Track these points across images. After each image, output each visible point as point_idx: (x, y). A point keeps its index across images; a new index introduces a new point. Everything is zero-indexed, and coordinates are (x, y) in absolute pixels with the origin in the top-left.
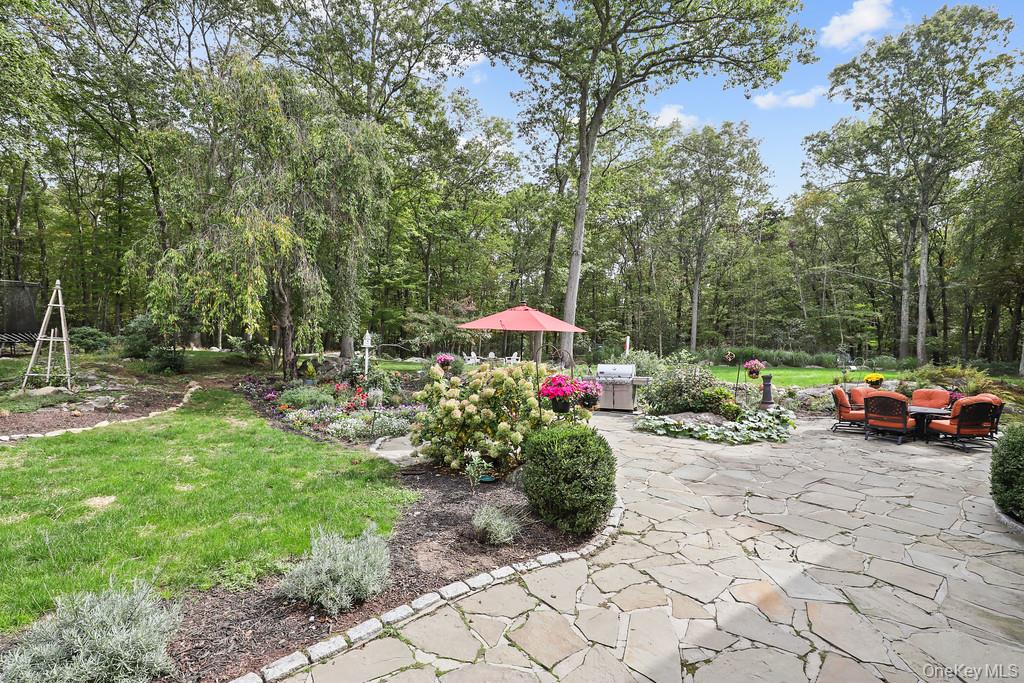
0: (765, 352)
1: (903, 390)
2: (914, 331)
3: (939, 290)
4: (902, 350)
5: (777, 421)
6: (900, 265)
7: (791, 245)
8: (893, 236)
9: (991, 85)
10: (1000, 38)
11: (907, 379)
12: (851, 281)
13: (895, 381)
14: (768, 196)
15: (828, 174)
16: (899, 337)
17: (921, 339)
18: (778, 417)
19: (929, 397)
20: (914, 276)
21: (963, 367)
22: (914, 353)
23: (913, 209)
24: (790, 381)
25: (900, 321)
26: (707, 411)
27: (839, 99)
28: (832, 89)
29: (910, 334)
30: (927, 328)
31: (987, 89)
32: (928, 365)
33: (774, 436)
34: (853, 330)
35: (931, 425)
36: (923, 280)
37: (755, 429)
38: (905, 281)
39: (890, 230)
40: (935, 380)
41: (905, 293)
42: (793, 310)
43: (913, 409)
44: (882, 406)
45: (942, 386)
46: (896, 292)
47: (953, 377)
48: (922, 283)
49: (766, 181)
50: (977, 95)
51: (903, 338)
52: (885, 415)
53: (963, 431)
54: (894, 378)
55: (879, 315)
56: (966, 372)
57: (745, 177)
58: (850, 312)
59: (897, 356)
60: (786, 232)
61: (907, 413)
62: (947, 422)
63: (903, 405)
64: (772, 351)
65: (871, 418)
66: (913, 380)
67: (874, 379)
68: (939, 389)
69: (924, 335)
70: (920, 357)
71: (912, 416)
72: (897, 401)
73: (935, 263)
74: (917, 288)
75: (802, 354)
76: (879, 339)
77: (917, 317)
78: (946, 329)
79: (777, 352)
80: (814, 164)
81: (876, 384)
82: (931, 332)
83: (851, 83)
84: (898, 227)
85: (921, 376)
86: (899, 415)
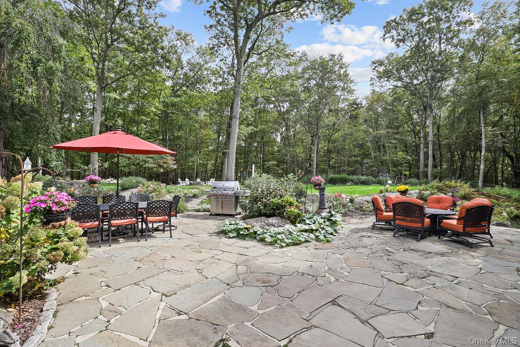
0: (351, 177)
1: (421, 197)
2: (426, 166)
3: (438, 145)
4: (421, 175)
5: (327, 223)
6: (419, 132)
7: (365, 121)
8: (415, 116)
9: (462, 36)
10: (467, 10)
11: (423, 190)
12: (395, 139)
13: (416, 191)
14: (354, 95)
15: (384, 84)
16: (419, 169)
17: (430, 169)
18: (329, 220)
19: (439, 201)
20: (426, 136)
21: (456, 182)
22: (427, 177)
23: (425, 99)
24: (355, 192)
25: (419, 160)
26: (276, 216)
27: (388, 41)
28: (384, 35)
29: (424, 167)
30: (433, 164)
31: (461, 38)
32: (435, 181)
33: (322, 237)
34: (397, 165)
35: (442, 224)
36: (430, 138)
37: (306, 231)
38: (422, 139)
39: (414, 114)
40: (440, 190)
41: (422, 145)
42: (367, 156)
43: (429, 211)
44: (406, 209)
45: (444, 194)
46: (417, 147)
47: (450, 187)
48: (430, 139)
49: (353, 88)
50: (455, 41)
51: (421, 169)
52: (408, 217)
53: (467, 229)
54: (416, 189)
55: (409, 158)
56: (458, 184)
57: (342, 84)
58: (395, 155)
59: (418, 178)
60: (363, 114)
61: (425, 215)
62: (454, 222)
63: (421, 208)
64: (354, 177)
65: (398, 219)
66: (427, 190)
67: (403, 190)
68: (443, 195)
69: (431, 166)
70: (429, 179)
71: (428, 218)
72: (417, 205)
73: (436, 131)
74: (428, 143)
75: (370, 178)
76: (410, 170)
77: (428, 159)
78: (441, 165)
79: (357, 177)
80: (376, 78)
81: (404, 193)
82: (435, 166)
83: (394, 32)
84: (418, 112)
85: (432, 187)
86: (418, 217)
